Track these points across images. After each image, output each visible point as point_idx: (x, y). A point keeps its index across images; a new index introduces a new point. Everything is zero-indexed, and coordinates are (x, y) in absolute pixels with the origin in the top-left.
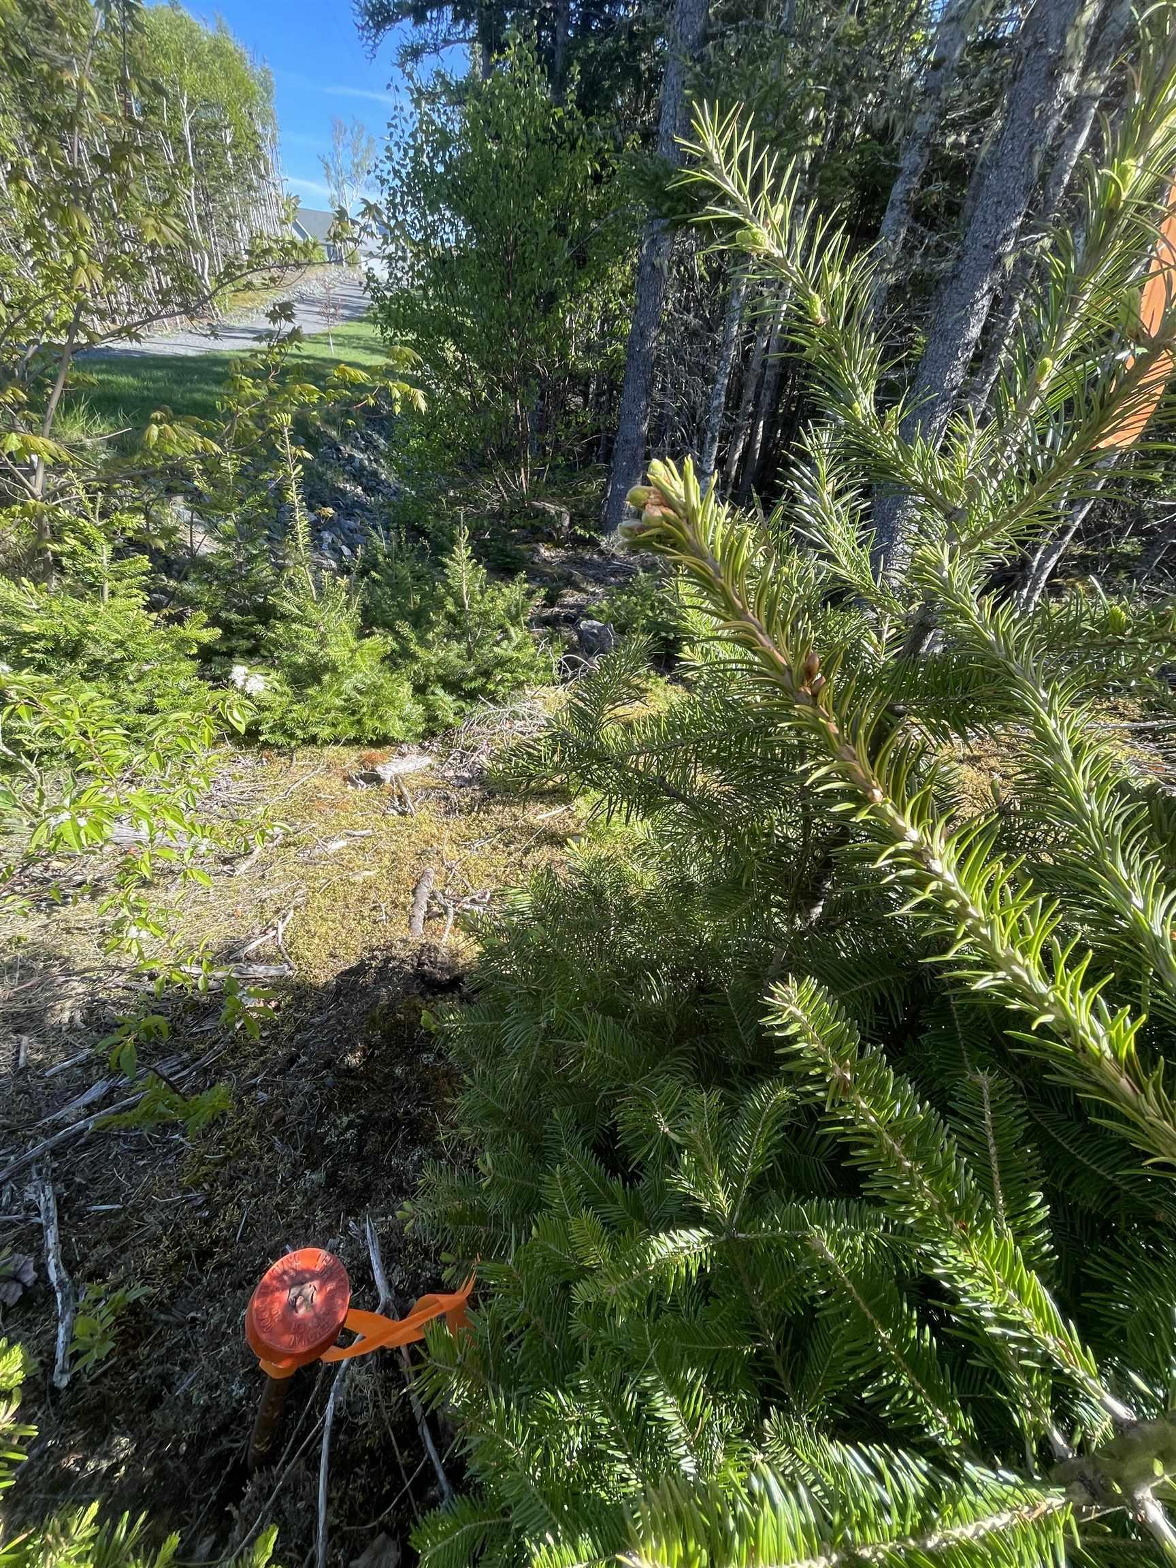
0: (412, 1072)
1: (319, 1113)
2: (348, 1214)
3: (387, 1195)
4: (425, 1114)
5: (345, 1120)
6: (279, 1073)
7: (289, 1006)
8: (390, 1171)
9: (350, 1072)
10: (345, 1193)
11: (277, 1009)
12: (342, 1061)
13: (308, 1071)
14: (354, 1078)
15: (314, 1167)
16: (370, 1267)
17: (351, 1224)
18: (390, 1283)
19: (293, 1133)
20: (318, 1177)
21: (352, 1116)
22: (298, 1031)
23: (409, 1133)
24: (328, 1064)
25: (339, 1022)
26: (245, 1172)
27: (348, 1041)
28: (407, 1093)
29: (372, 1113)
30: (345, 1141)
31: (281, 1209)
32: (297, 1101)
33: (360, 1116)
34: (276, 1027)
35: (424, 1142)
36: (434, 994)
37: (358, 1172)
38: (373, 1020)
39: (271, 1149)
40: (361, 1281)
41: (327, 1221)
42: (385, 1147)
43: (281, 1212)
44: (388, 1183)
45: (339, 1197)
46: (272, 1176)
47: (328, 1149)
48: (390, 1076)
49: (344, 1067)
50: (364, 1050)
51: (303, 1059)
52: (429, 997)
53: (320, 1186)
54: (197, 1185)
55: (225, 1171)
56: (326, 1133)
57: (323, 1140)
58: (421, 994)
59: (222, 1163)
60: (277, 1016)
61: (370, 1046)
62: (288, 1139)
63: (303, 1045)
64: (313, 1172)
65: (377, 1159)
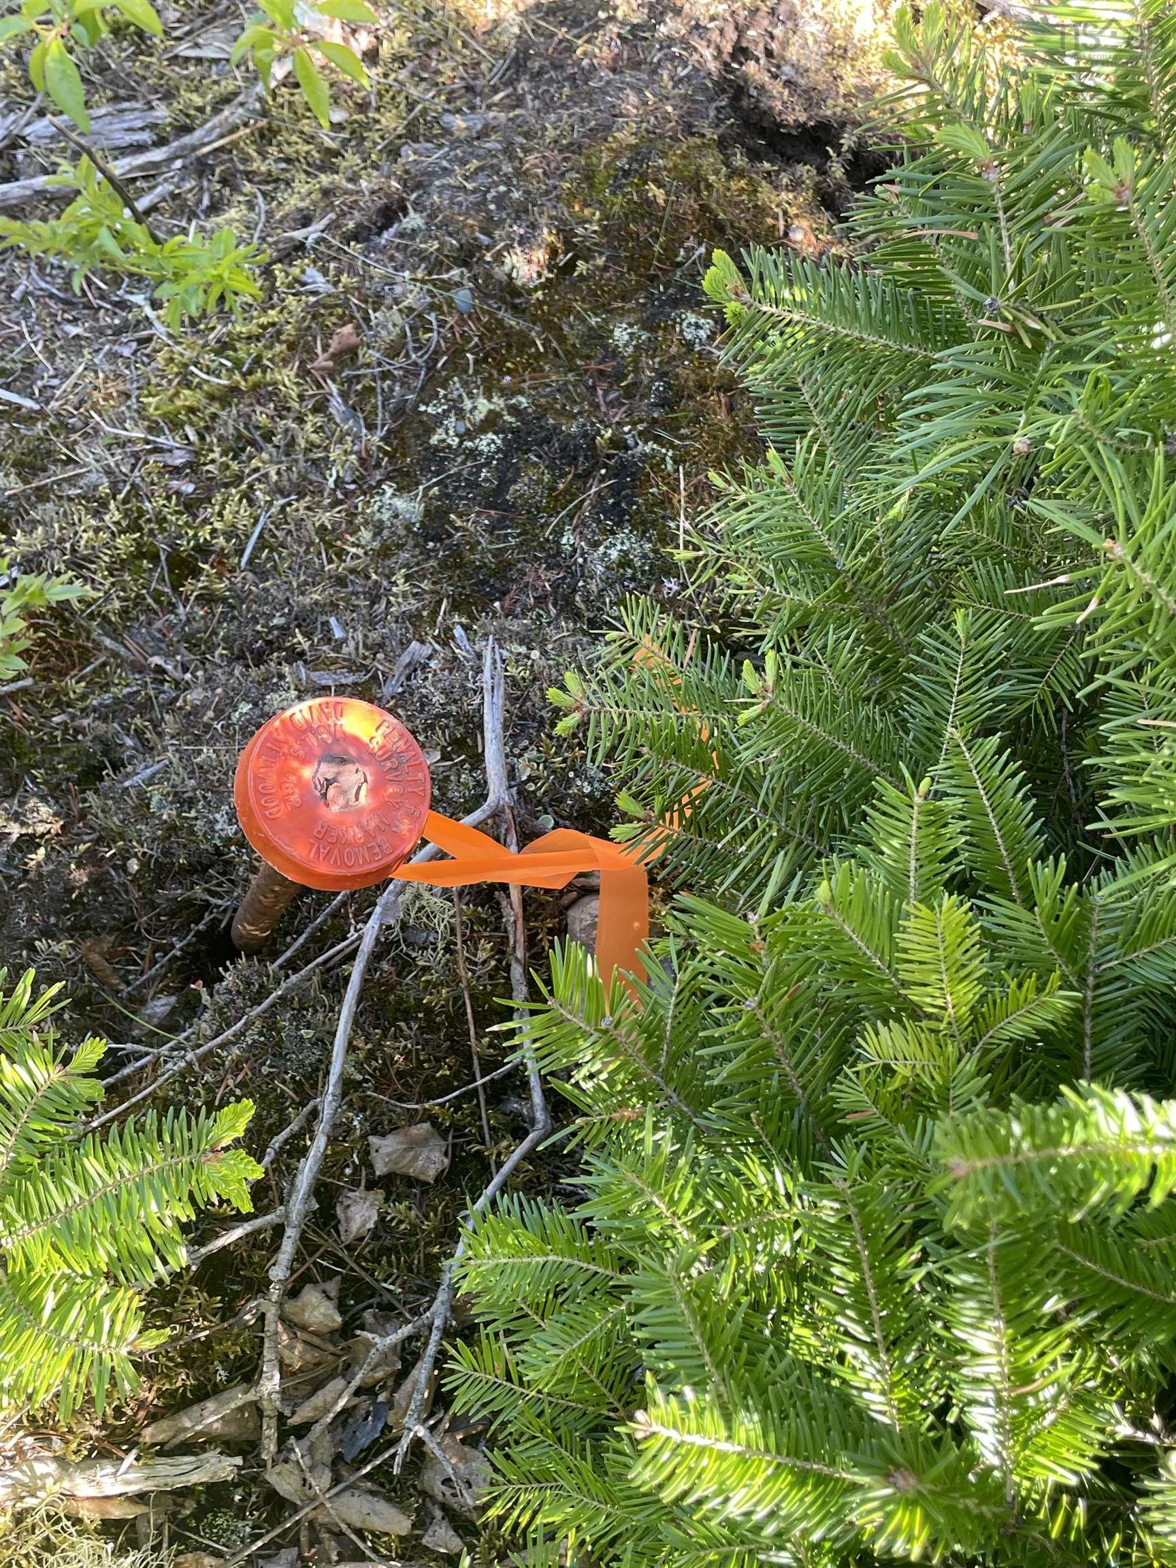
0: (652, 348)
1: (431, 366)
2: (455, 607)
3: (541, 600)
4: (657, 463)
5: (484, 406)
6: (355, 236)
7: (400, 59)
8: (555, 557)
9: (510, 292)
10: (455, 561)
11: (371, 56)
12: (499, 258)
13: (422, 256)
14: (516, 310)
15: (405, 483)
16: (480, 726)
17: (458, 632)
18: (512, 773)
19: (370, 390)
20: (409, 507)
21: (499, 402)
22: (411, 134)
23: (615, 491)
24: (467, 256)
25: (509, 151)
26: (268, 436)
27: (521, 211)
28: (629, 393)
29: (542, 412)
30: (473, 454)
31: (329, 538)
32: (388, 320)
33: (514, 410)
34: (363, 107)
35: (642, 526)
36: (755, 155)
37: (491, 529)
38: (589, 176)
39: (321, 407)
40: (459, 744)
41: (413, 605)
42: (557, 500)
43: (329, 545)
44: (546, 578)
45: (443, 566)
46: (321, 465)
47: (436, 458)
48: (599, 336)
49: (499, 272)
50: (554, 253)
51: (413, 220)
52: (739, 161)
53: (408, 527)
54: (176, 425)
55: (229, 420)
56: (438, 420)
57: (430, 431)
58: (722, 144)
59: (227, 396)
60: (368, 78)
61: (569, 245)
62: (359, 401)
63: (417, 182)
64: (400, 490)
65: (533, 519)
